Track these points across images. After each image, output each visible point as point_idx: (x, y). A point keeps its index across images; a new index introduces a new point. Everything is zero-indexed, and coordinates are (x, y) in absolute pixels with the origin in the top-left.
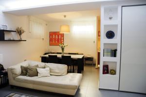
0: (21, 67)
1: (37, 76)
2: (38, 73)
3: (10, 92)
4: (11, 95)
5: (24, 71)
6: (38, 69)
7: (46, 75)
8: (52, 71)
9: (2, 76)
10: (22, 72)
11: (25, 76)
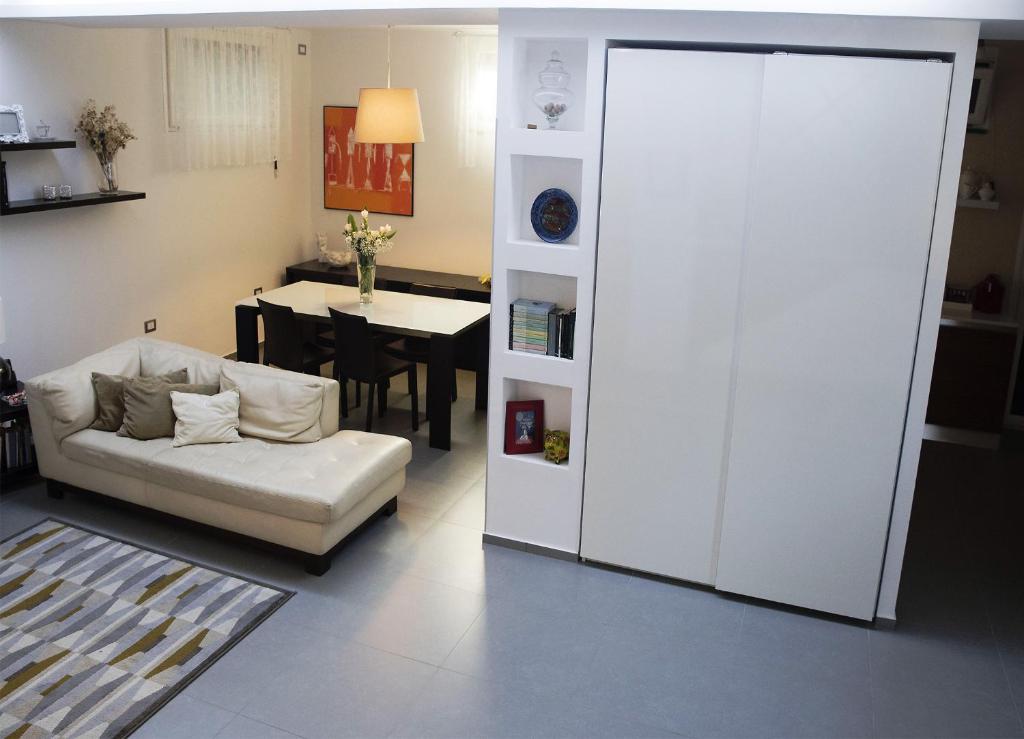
0: (97, 379)
1: (171, 435)
2: (174, 418)
3: (41, 516)
4: (41, 529)
5: (109, 408)
6: (176, 396)
7: (214, 436)
8: (251, 411)
9: (8, 424)
10: (99, 410)
11: (112, 436)
